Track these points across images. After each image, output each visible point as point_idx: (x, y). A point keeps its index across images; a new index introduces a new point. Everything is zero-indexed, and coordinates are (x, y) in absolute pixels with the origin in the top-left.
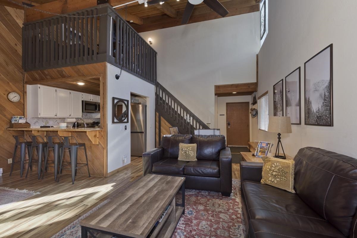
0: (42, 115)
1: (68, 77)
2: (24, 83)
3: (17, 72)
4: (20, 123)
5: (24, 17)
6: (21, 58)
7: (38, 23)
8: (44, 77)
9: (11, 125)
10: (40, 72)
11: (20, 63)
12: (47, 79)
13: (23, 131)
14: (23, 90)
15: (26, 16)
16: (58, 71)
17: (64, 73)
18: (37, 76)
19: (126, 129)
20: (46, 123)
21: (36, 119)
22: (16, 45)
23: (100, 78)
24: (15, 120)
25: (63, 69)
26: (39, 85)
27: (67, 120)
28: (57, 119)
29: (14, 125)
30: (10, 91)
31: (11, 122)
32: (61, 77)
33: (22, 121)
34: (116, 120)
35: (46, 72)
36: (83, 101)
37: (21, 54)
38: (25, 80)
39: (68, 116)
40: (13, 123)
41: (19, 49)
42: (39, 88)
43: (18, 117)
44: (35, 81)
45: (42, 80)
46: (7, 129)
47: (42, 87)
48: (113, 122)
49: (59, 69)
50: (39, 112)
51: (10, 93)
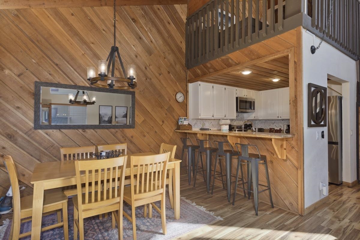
0: (202, 116)
1: (236, 65)
2: (187, 81)
3: (181, 71)
4: (185, 125)
5: (187, 12)
6: (185, 55)
7: (201, 10)
8: (207, 71)
9: (179, 127)
10: (203, 67)
11: (184, 61)
12: (210, 72)
13: (186, 133)
14: (186, 89)
15: (189, 9)
16: (223, 60)
17: (230, 61)
18: (199, 71)
19: (323, 136)
20: (203, 125)
21: (195, 120)
22: (181, 42)
23: (290, 55)
24: (181, 121)
25: (229, 55)
26: (199, 82)
27: (222, 121)
28: (212, 121)
29: (181, 126)
30: (177, 91)
31: (178, 123)
32: (226, 67)
33: (186, 123)
34: (313, 123)
35: (209, 65)
36: (237, 98)
37: (185, 51)
38: (188, 79)
39: (223, 117)
40: (179, 124)
41: (183, 46)
42: (200, 85)
43: (184, 118)
44: (197, 78)
45: (205, 75)
46: (175, 131)
47: (202, 84)
48: (310, 125)
49: (223, 58)
50: (199, 113)
51: (177, 93)
